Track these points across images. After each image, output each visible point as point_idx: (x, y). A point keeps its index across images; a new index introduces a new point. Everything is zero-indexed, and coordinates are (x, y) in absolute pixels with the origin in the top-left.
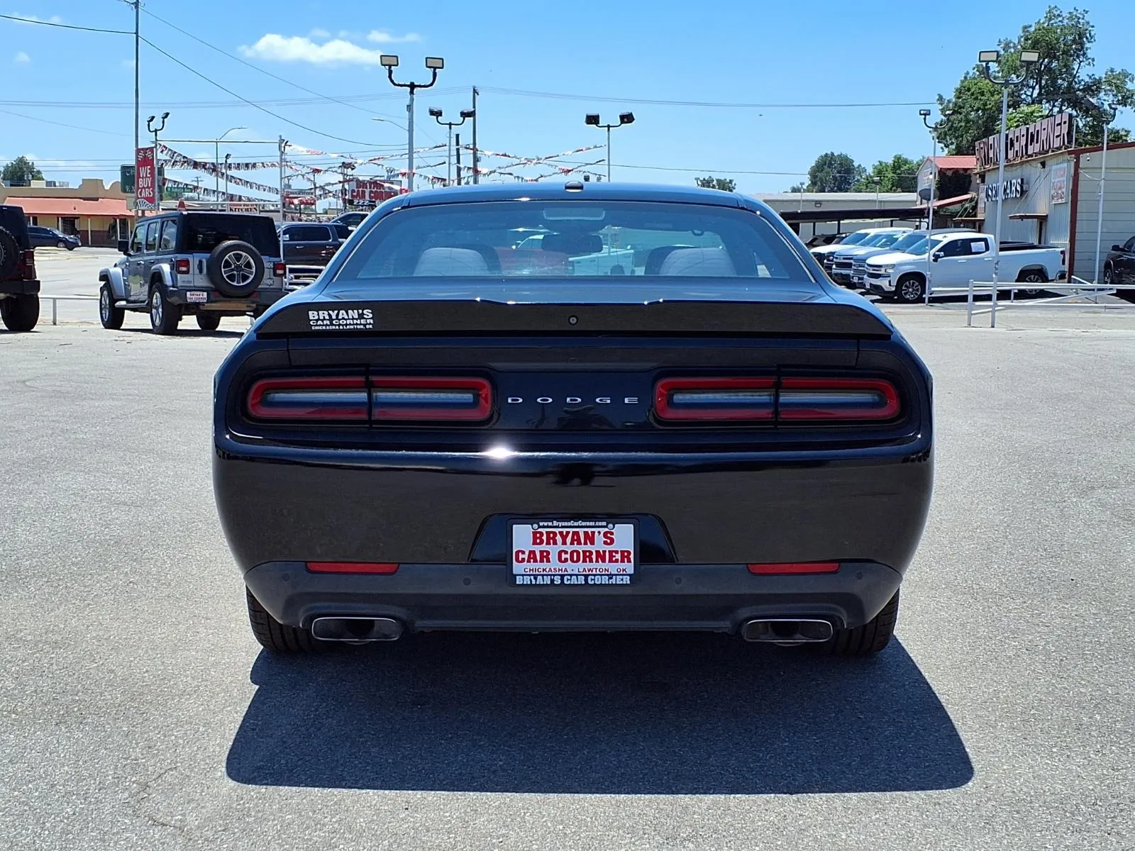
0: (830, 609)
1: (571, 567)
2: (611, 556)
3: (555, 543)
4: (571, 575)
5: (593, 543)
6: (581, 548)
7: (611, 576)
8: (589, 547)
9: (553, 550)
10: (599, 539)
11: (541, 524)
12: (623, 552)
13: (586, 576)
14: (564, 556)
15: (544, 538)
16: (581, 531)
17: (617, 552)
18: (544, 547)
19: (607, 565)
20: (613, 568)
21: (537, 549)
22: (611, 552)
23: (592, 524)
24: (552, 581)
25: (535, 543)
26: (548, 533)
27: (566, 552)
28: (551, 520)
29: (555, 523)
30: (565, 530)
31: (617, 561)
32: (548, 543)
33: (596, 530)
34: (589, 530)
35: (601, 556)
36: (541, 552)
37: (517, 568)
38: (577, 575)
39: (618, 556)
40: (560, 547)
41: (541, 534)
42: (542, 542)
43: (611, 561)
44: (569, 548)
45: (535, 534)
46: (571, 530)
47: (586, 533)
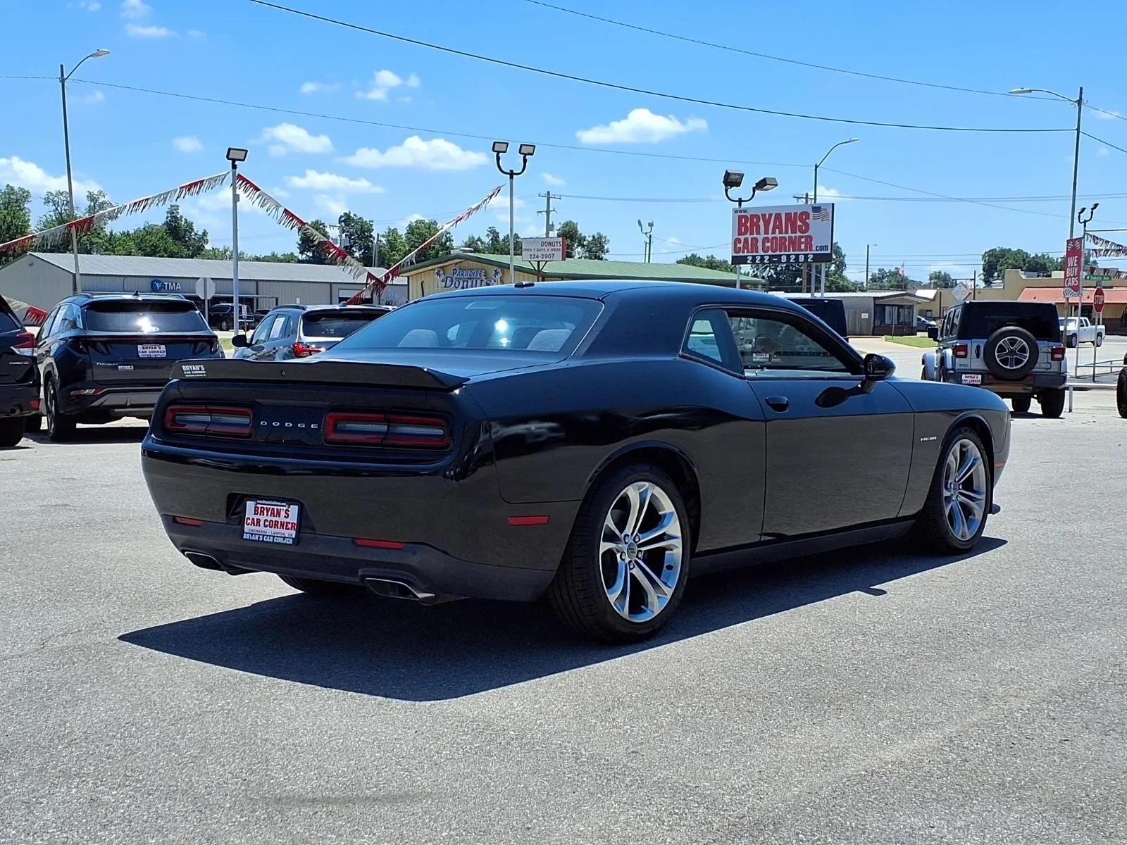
0: (406, 575)
1: (270, 531)
2: (287, 526)
3: (263, 515)
4: (267, 536)
5: (279, 517)
6: (274, 519)
7: (284, 538)
8: (277, 519)
9: (262, 518)
10: (283, 513)
11: (258, 502)
12: (292, 523)
13: (274, 537)
14: (267, 523)
15: (259, 511)
16: (276, 508)
17: (289, 523)
18: (258, 517)
19: (284, 531)
20: (287, 533)
21: (256, 517)
22: (287, 523)
23: (279, 504)
24: (259, 538)
25: (255, 514)
26: (261, 508)
27: (267, 521)
28: (262, 500)
29: (264, 502)
30: (268, 507)
31: (289, 529)
32: (260, 515)
33: (282, 508)
34: (279, 508)
35: (282, 525)
36: (257, 519)
37: (247, 528)
38: (270, 536)
39: (290, 526)
40: (265, 517)
41: (258, 508)
42: (257, 514)
43: (286, 529)
44: (269, 518)
45: (255, 507)
46: (272, 507)
47: (277, 509)
